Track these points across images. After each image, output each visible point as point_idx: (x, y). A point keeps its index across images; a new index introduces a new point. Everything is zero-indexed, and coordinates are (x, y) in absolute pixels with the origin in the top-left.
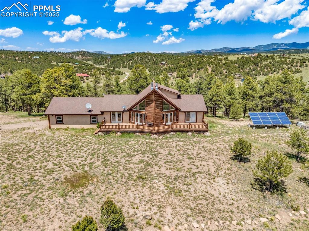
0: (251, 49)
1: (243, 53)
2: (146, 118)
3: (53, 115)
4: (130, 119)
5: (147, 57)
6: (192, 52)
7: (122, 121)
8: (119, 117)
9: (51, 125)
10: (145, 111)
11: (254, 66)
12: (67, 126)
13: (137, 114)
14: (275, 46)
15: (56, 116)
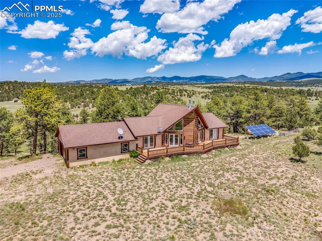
0: (130, 81)
1: (129, 85)
2: (184, 138)
3: (73, 148)
4: (162, 143)
5: (22, 86)
6: (71, 82)
7: (155, 146)
8: (151, 141)
9: (70, 162)
10: (182, 131)
11: (145, 95)
12: (93, 160)
13: (172, 136)
14: (150, 79)
15: (77, 149)
